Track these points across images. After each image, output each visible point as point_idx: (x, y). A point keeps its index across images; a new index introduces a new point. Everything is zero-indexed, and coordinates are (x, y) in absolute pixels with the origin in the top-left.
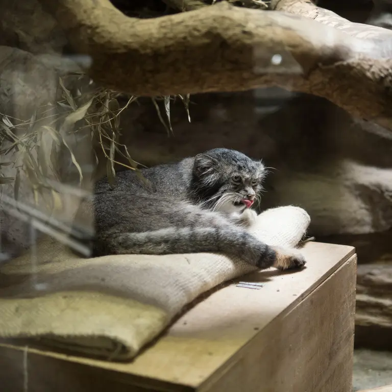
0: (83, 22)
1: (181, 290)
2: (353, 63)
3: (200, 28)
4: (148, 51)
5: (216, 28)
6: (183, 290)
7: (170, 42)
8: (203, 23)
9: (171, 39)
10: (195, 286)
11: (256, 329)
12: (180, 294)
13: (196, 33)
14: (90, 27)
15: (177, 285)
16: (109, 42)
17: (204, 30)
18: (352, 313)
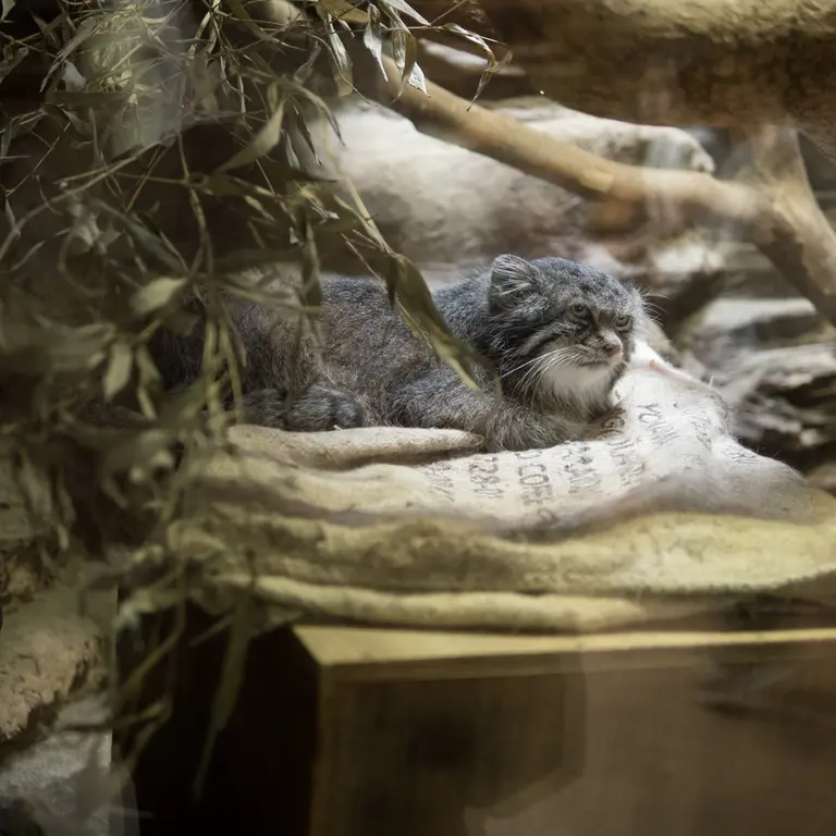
3: (815, 4)
4: (728, 39)
13: (812, 13)
16: (642, 13)
17: (825, 9)
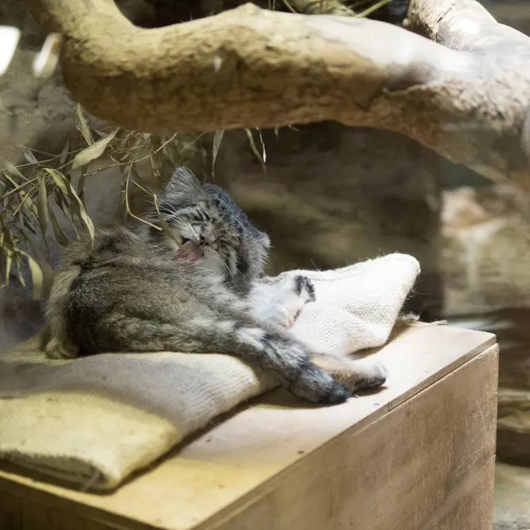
0: (70, 34)
1: (210, 397)
2: (435, 87)
3: (210, 42)
4: (146, 74)
5: (230, 42)
6: (213, 397)
7: (174, 62)
8: (215, 36)
9: (174, 57)
10: (231, 390)
11: (301, 452)
12: (206, 402)
13: (206, 50)
14: (78, 41)
15: (202, 390)
17: (216, 46)
18: (490, 427)
